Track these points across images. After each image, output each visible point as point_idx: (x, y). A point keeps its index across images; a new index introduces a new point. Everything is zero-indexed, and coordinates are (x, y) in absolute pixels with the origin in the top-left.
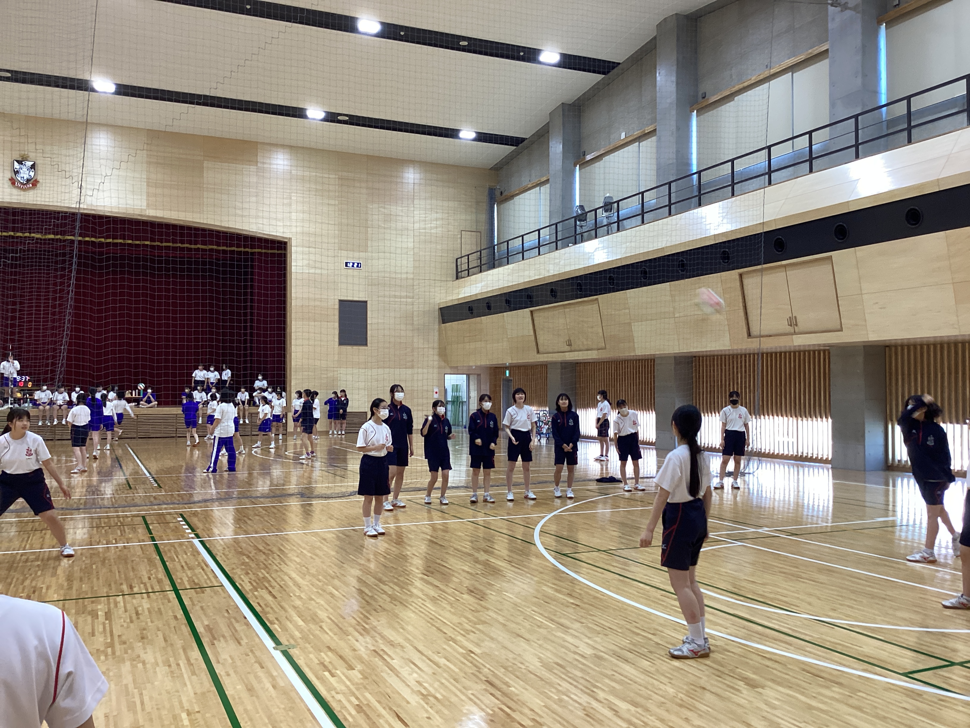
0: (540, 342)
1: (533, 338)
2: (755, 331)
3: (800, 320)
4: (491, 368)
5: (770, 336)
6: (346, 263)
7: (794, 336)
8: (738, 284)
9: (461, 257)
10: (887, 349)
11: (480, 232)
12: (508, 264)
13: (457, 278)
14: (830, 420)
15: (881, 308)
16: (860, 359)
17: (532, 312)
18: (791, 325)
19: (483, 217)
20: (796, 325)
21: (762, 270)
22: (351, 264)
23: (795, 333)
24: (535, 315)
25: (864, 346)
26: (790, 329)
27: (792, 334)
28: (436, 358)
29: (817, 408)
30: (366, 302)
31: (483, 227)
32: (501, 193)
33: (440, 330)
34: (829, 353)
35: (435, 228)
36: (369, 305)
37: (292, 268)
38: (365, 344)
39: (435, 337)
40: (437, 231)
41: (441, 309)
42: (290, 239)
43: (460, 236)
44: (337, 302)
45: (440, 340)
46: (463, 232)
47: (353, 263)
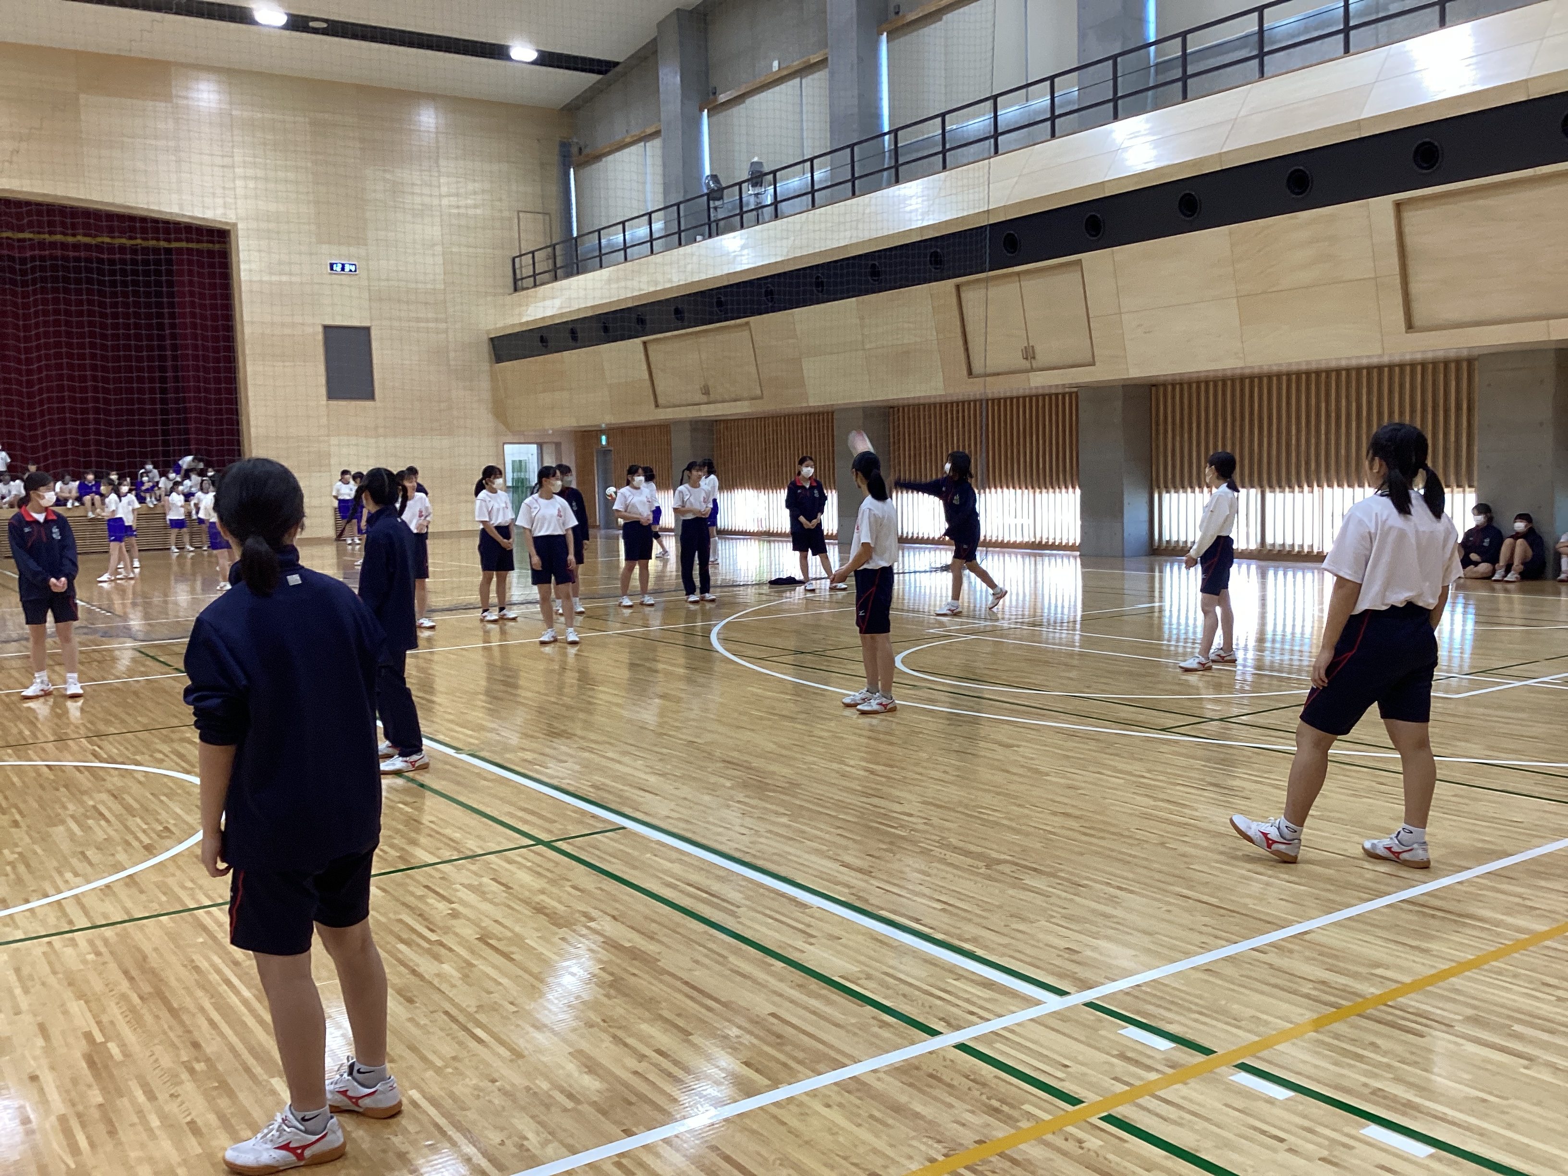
0: (659, 390)
1: (648, 383)
2: (977, 367)
3: (1039, 351)
4: (576, 432)
5: (998, 374)
6: (332, 265)
7: (1031, 374)
8: (954, 300)
9: (521, 256)
10: (1154, 389)
11: (549, 214)
12: (601, 267)
13: (516, 290)
14: (1078, 491)
15: (1145, 333)
16: (1118, 404)
17: (645, 343)
18: (1027, 359)
19: (553, 189)
20: (1034, 358)
21: (987, 280)
23: (1032, 370)
24: (650, 348)
25: (1123, 386)
26: (1026, 364)
27: (1028, 371)
28: (489, 417)
29: (1061, 476)
30: (367, 330)
31: (554, 206)
32: (581, 151)
33: (492, 374)
34: (1077, 397)
35: (475, 207)
36: (374, 333)
37: (242, 274)
38: (371, 397)
39: (485, 384)
40: (479, 211)
41: (492, 339)
42: (235, 225)
43: (516, 221)
44: (320, 329)
45: (494, 390)
46: (521, 215)
47: (343, 265)
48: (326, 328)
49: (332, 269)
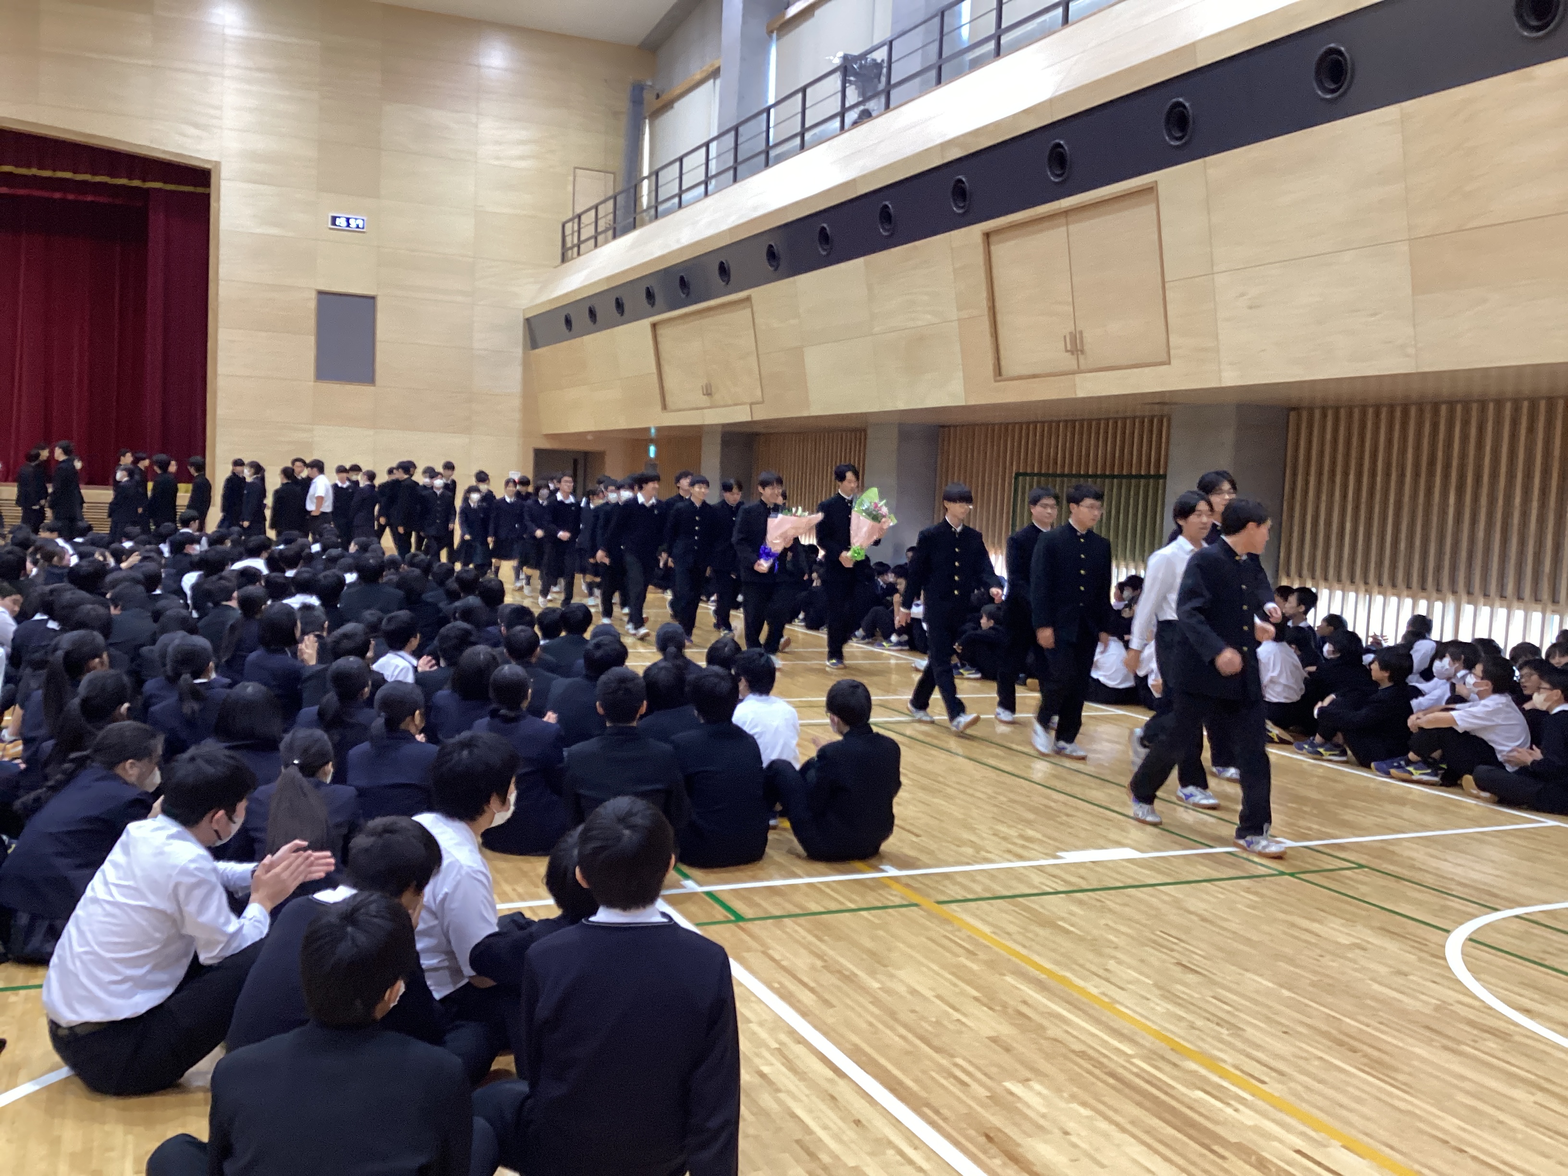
0: (667, 388)
1: (655, 378)
2: (1009, 365)
3: (1090, 337)
5: (1034, 376)
6: (334, 219)
7: (1078, 378)
8: (982, 258)
9: (569, 221)
10: (1293, 414)
11: (614, 173)
12: (632, 229)
13: (564, 261)
15: (1250, 308)
16: (1229, 436)
17: (654, 326)
18: (1072, 353)
19: (621, 142)
20: (1082, 352)
22: (344, 221)
23: (1079, 371)
24: (661, 331)
25: (1238, 406)
26: (1071, 362)
27: (1074, 373)
28: (517, 415)
30: (373, 298)
31: (618, 163)
32: (658, 96)
33: (525, 363)
34: (1169, 421)
35: (522, 158)
36: (380, 304)
37: (222, 222)
38: (370, 379)
39: (517, 373)
40: (523, 164)
41: (528, 321)
42: (218, 164)
43: (571, 178)
44: (313, 295)
45: (526, 379)
46: (578, 170)
47: (348, 220)
48: (321, 293)
49: (334, 223)
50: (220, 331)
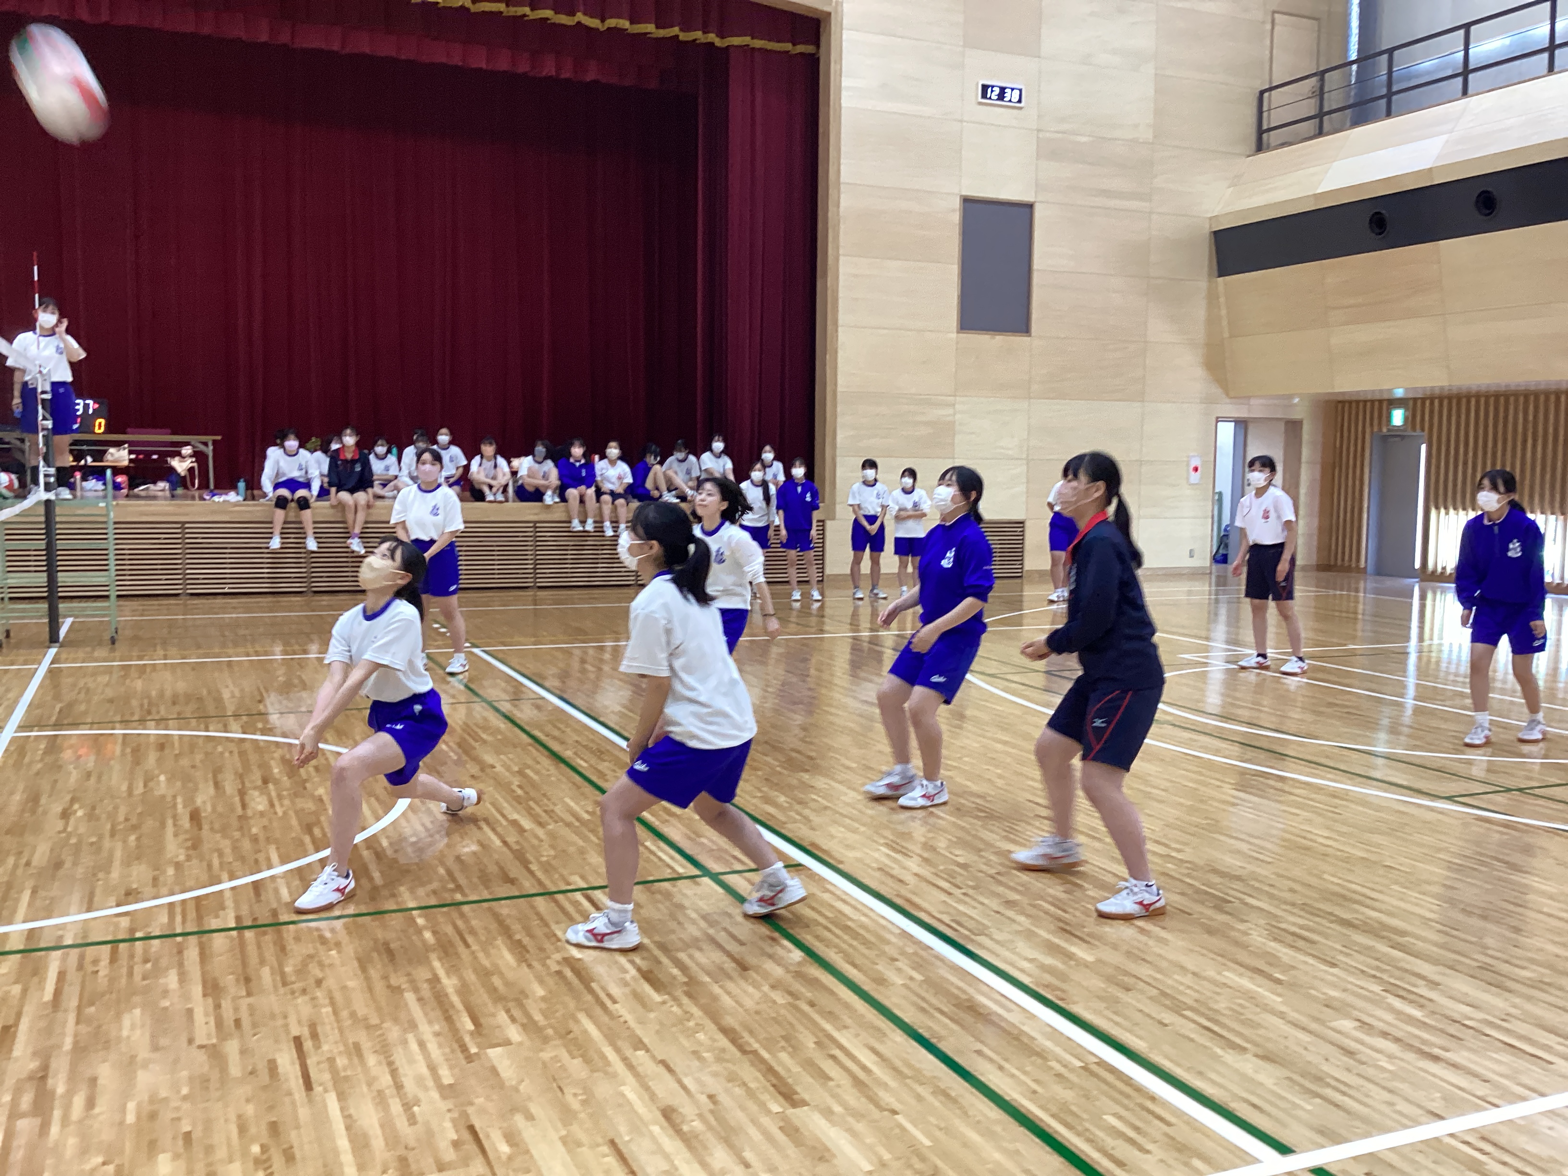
4: (1327, 402)
6: (985, 88)
9: (1271, 89)
11: (1318, 20)
13: (1260, 147)
22: (997, 91)
28: (1200, 372)
30: (1030, 206)
31: (1328, 7)
33: (1212, 298)
36: (1039, 215)
37: (844, 94)
38: (1023, 327)
39: (1200, 312)
41: (1217, 234)
42: (839, 4)
43: (1268, 27)
44: (957, 203)
45: (1212, 321)
46: (1276, 16)
47: (1003, 90)
48: (967, 201)
49: (984, 96)
50: (842, 259)
